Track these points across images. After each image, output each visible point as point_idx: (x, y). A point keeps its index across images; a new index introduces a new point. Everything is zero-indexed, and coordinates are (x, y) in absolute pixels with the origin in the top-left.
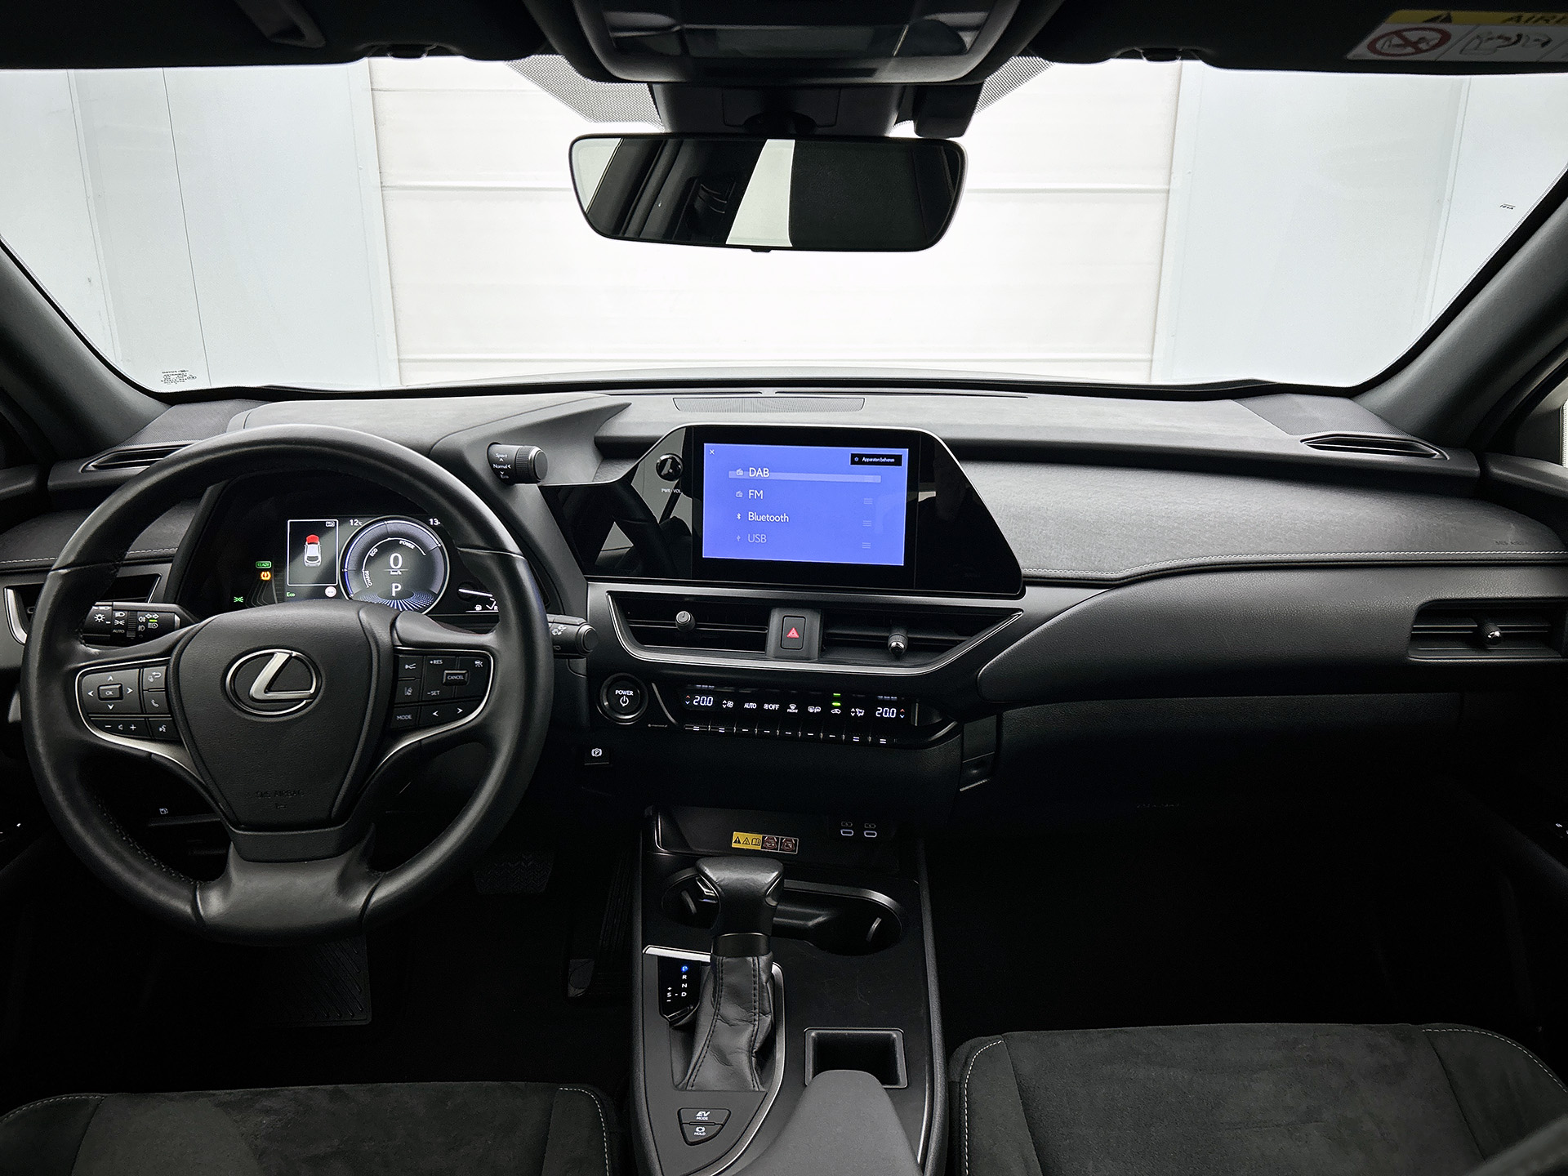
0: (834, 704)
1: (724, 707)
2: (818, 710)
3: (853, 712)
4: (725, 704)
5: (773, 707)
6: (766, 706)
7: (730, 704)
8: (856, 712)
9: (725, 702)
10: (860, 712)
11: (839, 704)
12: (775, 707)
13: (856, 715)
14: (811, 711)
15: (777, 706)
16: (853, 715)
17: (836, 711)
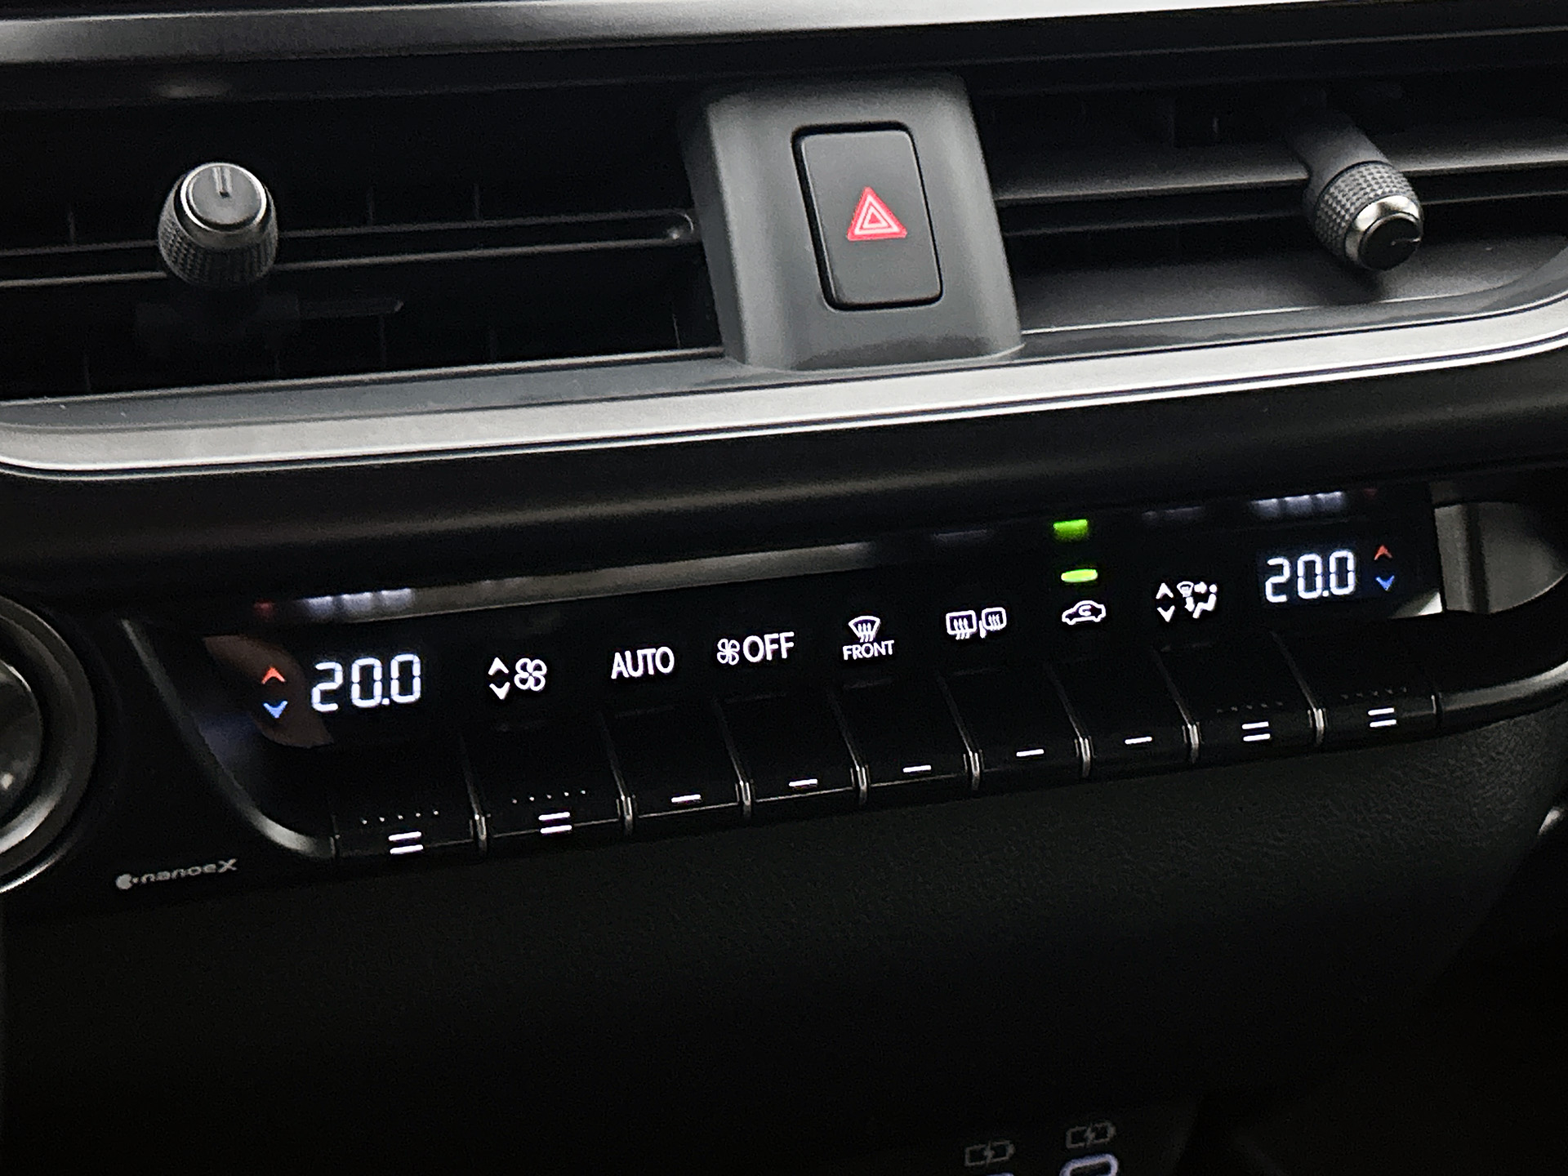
0: (1069, 577)
1: (501, 693)
2: (994, 621)
3: (1166, 603)
4: (500, 679)
5: (767, 649)
6: (728, 652)
7: (532, 674)
8: (1179, 601)
9: (498, 665)
10: (1199, 598)
11: (1089, 575)
12: (773, 645)
13: (1182, 613)
14: (962, 632)
15: (785, 642)
16: (1168, 615)
17: (1084, 611)
